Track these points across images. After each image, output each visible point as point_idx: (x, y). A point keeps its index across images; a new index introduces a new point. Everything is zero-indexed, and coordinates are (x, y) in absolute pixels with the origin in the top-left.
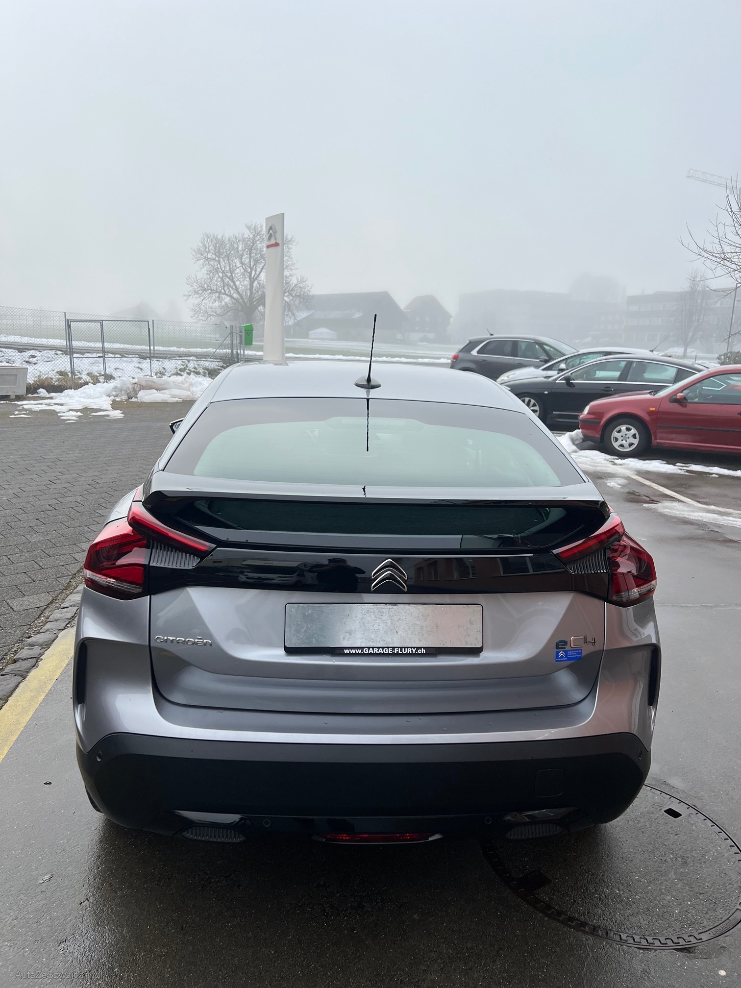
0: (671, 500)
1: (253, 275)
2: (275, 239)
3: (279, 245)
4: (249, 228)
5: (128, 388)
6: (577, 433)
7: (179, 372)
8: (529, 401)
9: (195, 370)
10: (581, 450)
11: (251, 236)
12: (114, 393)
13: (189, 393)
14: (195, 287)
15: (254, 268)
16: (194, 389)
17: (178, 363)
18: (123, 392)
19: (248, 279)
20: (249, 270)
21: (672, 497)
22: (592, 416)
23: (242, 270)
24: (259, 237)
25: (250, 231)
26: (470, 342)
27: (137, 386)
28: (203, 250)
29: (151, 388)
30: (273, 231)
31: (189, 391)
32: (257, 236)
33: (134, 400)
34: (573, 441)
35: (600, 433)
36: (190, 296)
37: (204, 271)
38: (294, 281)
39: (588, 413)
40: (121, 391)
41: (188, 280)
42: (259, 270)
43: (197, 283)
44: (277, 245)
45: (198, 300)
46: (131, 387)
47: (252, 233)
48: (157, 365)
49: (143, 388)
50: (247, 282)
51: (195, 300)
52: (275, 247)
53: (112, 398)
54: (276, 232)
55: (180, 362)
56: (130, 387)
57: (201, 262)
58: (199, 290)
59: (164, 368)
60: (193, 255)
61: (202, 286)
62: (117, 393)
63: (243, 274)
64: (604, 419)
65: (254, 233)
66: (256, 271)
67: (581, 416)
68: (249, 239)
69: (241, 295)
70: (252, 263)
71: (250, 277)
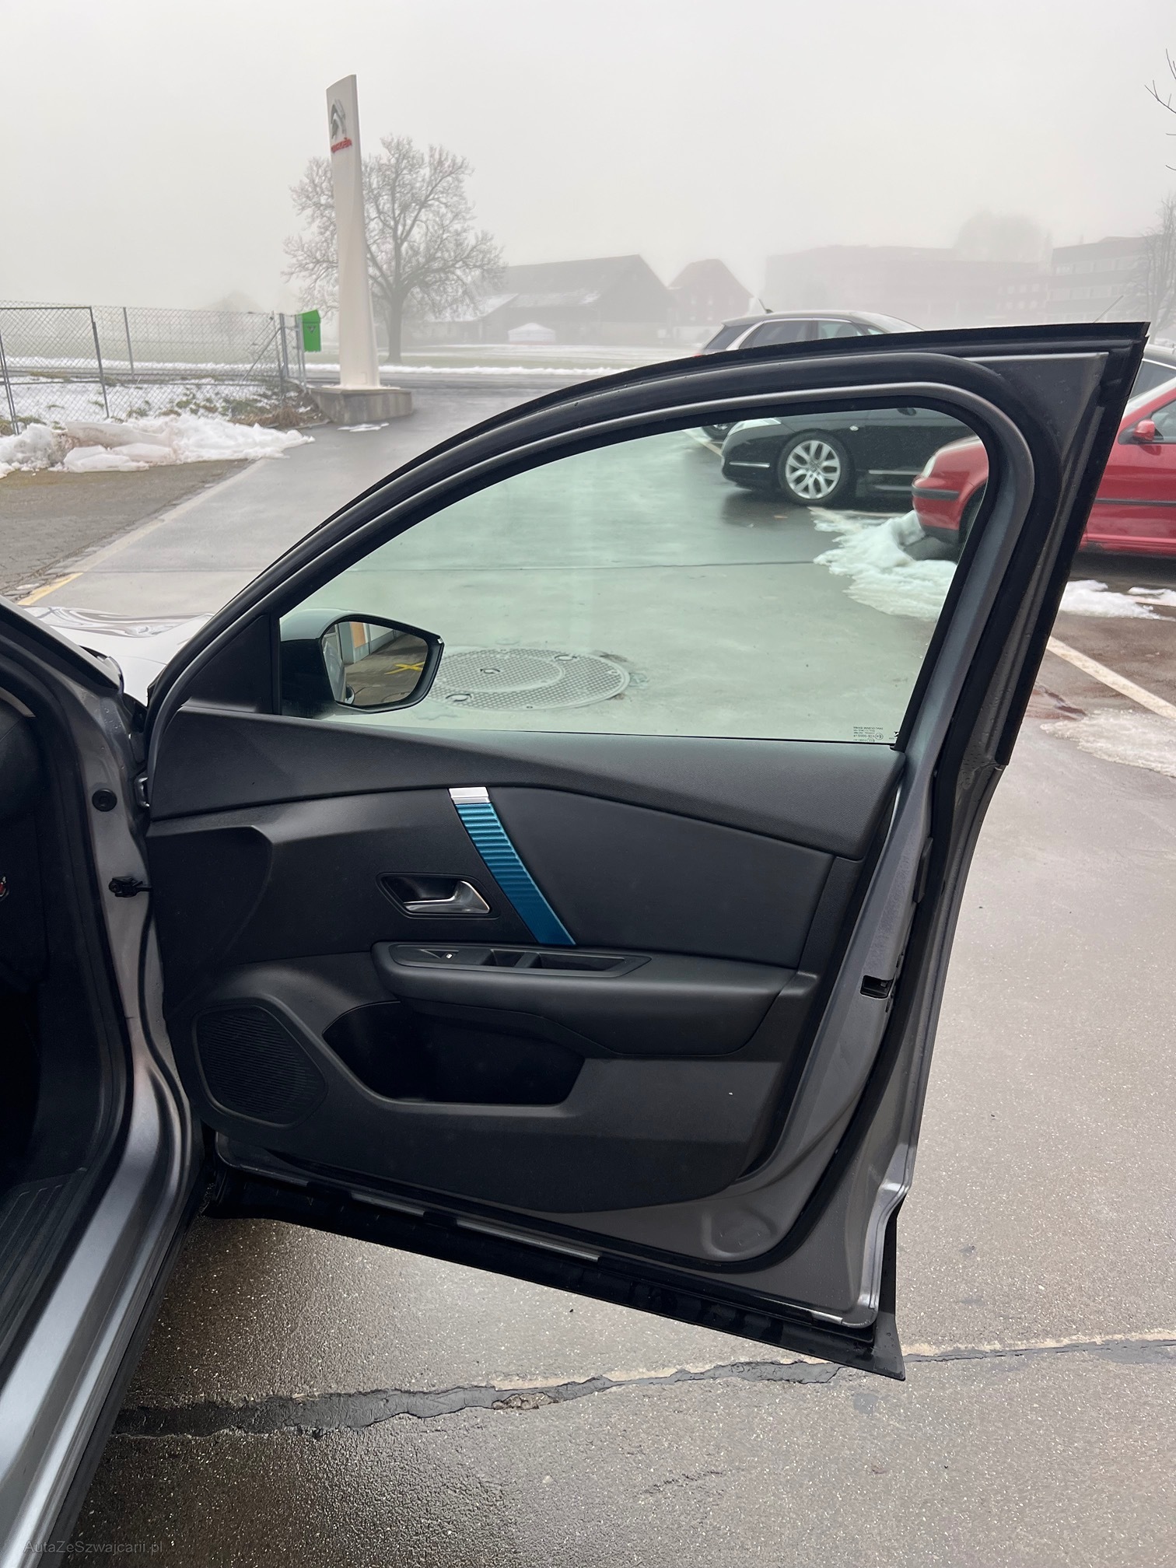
0: (1114, 707)
1: (399, 232)
2: (344, 131)
3: (351, 144)
4: (387, 145)
5: (49, 445)
6: (909, 520)
7: (176, 409)
8: (819, 449)
9: (208, 404)
10: (918, 559)
11: (393, 161)
12: (20, 456)
13: (167, 450)
14: (301, 258)
15: (401, 220)
16: (183, 442)
17: (177, 392)
18: (39, 454)
19: (391, 241)
20: (392, 223)
21: (1119, 695)
22: (941, 482)
23: (381, 224)
24: (405, 161)
25: (390, 152)
26: (726, 329)
27: (67, 441)
28: (310, 189)
29: (96, 443)
30: (339, 116)
31: (170, 446)
32: (403, 159)
33: (58, 468)
34: (902, 540)
35: (959, 518)
36: (292, 273)
37: (315, 227)
38: (470, 240)
39: (934, 475)
40: (35, 452)
41: (287, 245)
42: (409, 222)
43: (303, 250)
44: (347, 143)
45: (308, 282)
46: (53, 441)
47: (393, 155)
48: (133, 396)
49: (79, 442)
50: (389, 246)
51: (300, 283)
52: (345, 149)
53: (16, 465)
54: (344, 116)
55: (180, 389)
56: (53, 444)
57: (309, 211)
58: (307, 264)
59: (147, 402)
60: (294, 200)
61: (311, 255)
62: (28, 455)
63: (382, 231)
64: (968, 489)
65: (397, 156)
66: (404, 225)
67: (918, 482)
68: (389, 167)
69: (380, 269)
70: (397, 212)
71: (395, 237)
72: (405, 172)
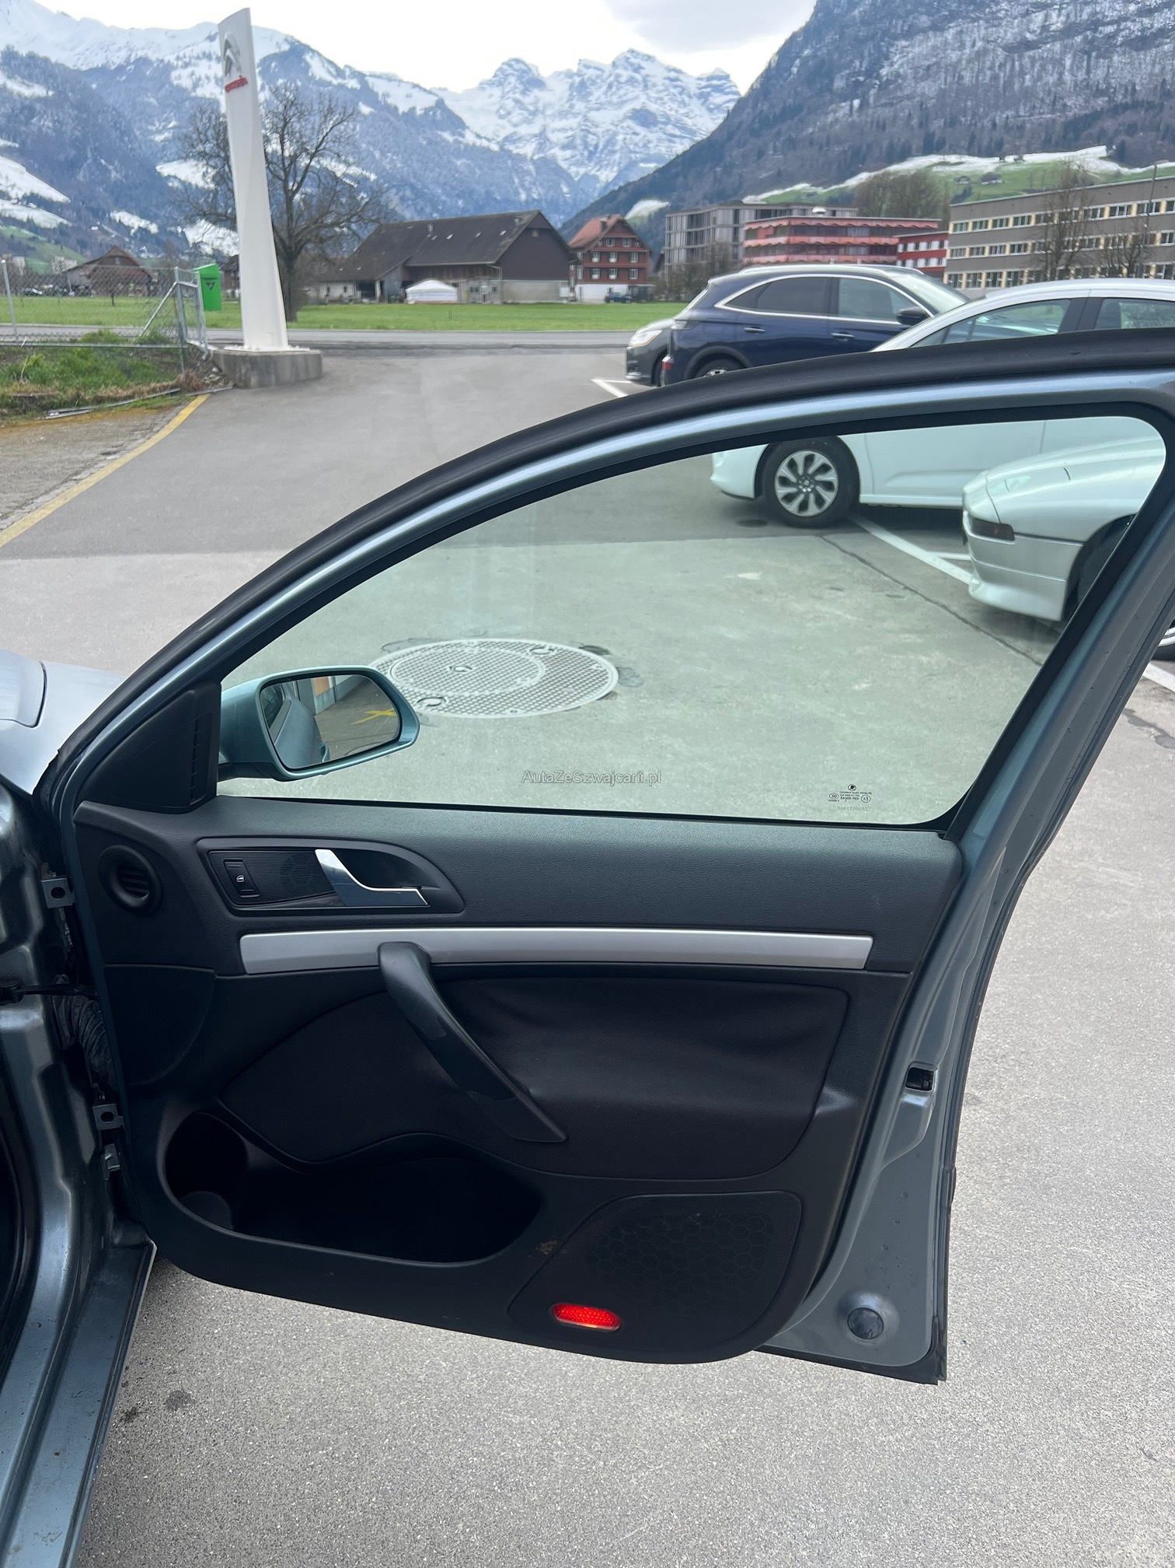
1: (290, 184)
2: (239, 69)
3: (247, 83)
11: (281, 108)
19: (282, 193)
20: (282, 174)
24: (293, 108)
30: (235, 54)
32: (291, 106)
43: (188, 202)
44: (242, 82)
47: (281, 102)
50: (280, 198)
52: (241, 88)
54: (238, 52)
65: (284, 102)
66: (295, 177)
72: (294, 119)
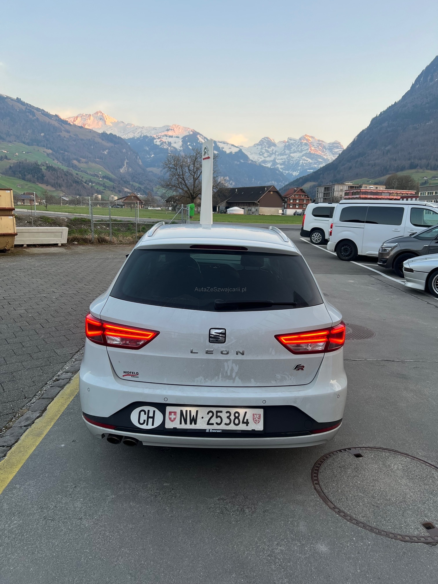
2: (208, 155)
11: (195, 154)
28: (167, 163)
30: (207, 150)
44: (209, 158)
50: (192, 181)
51: (162, 191)
58: (165, 186)
61: (166, 183)
63: (190, 176)
68: (193, 156)
69: (188, 189)
70: (195, 170)
71: (194, 177)
72: (199, 158)
